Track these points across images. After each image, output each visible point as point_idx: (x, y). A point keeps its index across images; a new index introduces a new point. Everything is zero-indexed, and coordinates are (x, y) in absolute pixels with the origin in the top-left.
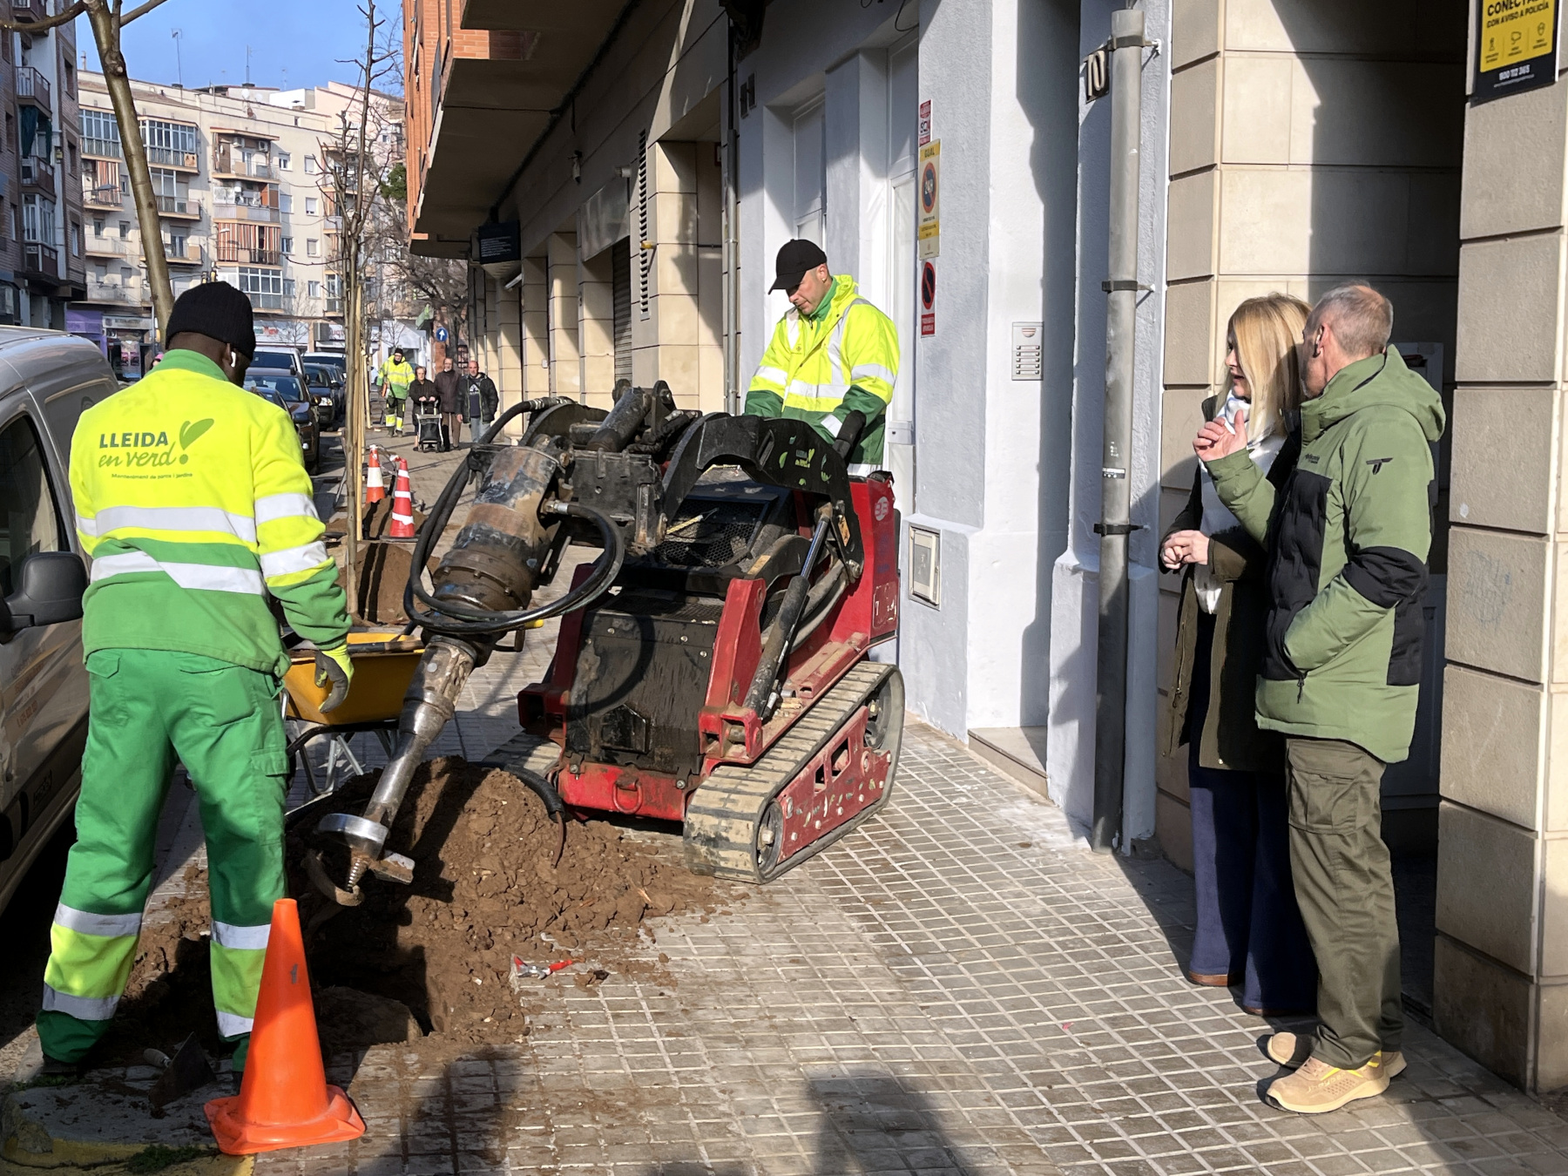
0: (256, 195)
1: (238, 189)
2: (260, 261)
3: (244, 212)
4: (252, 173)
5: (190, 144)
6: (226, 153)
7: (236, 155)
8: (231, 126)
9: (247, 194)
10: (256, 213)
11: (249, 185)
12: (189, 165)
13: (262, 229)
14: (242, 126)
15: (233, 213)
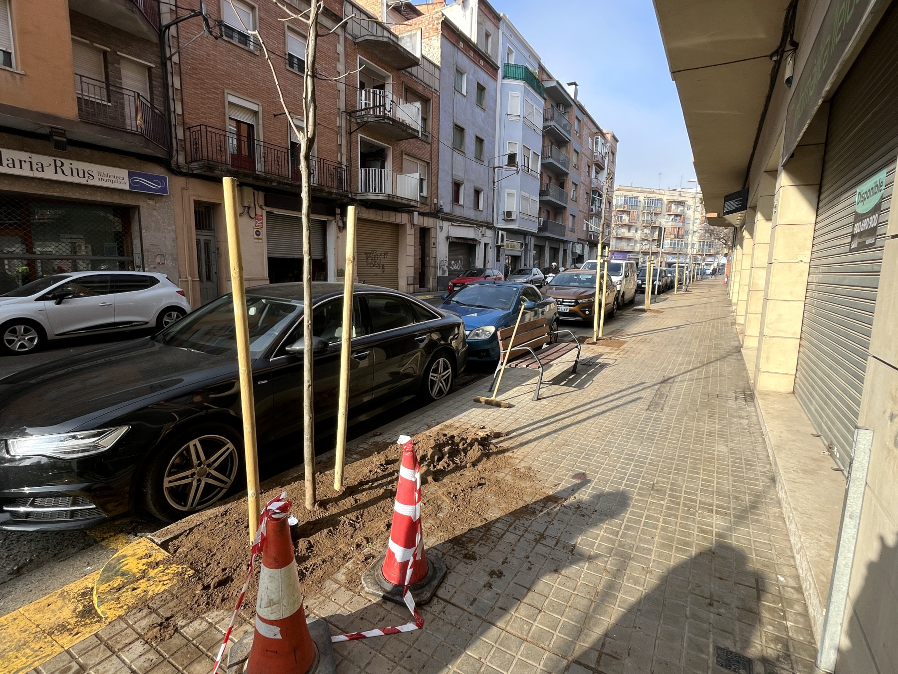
0: (678, 218)
1: (673, 217)
2: (677, 238)
3: (674, 223)
4: (679, 211)
5: (659, 205)
6: (670, 207)
7: (673, 207)
8: (672, 199)
9: (676, 218)
10: (677, 224)
11: (677, 216)
12: (658, 210)
13: (679, 228)
14: (676, 198)
15: (670, 224)
